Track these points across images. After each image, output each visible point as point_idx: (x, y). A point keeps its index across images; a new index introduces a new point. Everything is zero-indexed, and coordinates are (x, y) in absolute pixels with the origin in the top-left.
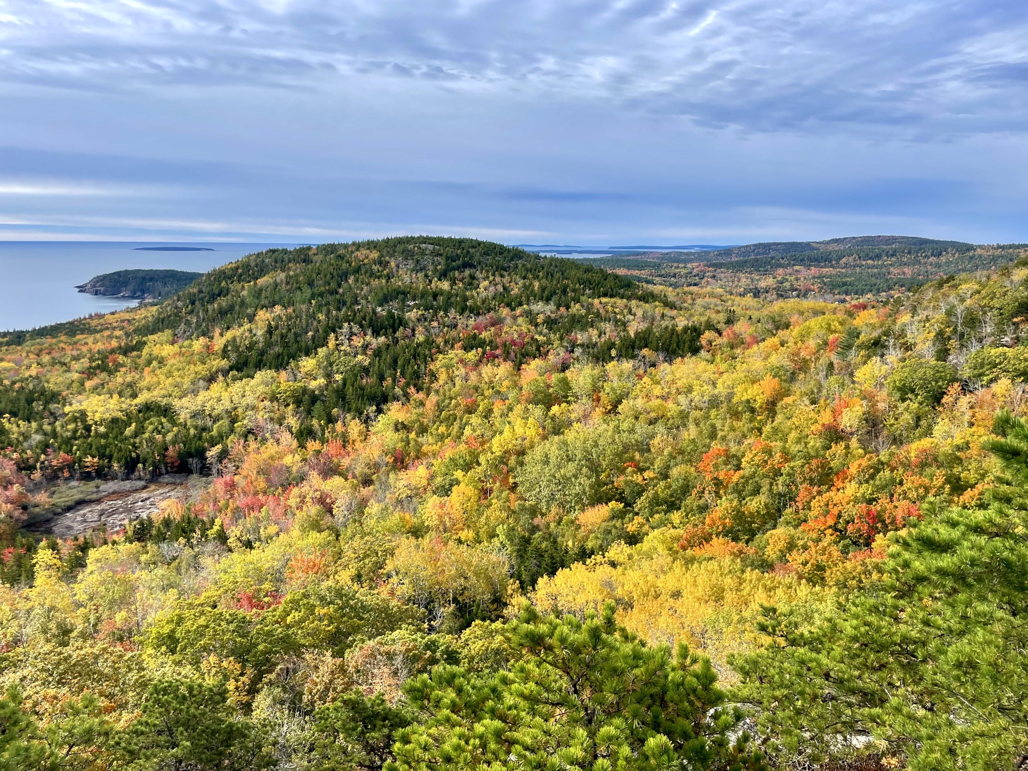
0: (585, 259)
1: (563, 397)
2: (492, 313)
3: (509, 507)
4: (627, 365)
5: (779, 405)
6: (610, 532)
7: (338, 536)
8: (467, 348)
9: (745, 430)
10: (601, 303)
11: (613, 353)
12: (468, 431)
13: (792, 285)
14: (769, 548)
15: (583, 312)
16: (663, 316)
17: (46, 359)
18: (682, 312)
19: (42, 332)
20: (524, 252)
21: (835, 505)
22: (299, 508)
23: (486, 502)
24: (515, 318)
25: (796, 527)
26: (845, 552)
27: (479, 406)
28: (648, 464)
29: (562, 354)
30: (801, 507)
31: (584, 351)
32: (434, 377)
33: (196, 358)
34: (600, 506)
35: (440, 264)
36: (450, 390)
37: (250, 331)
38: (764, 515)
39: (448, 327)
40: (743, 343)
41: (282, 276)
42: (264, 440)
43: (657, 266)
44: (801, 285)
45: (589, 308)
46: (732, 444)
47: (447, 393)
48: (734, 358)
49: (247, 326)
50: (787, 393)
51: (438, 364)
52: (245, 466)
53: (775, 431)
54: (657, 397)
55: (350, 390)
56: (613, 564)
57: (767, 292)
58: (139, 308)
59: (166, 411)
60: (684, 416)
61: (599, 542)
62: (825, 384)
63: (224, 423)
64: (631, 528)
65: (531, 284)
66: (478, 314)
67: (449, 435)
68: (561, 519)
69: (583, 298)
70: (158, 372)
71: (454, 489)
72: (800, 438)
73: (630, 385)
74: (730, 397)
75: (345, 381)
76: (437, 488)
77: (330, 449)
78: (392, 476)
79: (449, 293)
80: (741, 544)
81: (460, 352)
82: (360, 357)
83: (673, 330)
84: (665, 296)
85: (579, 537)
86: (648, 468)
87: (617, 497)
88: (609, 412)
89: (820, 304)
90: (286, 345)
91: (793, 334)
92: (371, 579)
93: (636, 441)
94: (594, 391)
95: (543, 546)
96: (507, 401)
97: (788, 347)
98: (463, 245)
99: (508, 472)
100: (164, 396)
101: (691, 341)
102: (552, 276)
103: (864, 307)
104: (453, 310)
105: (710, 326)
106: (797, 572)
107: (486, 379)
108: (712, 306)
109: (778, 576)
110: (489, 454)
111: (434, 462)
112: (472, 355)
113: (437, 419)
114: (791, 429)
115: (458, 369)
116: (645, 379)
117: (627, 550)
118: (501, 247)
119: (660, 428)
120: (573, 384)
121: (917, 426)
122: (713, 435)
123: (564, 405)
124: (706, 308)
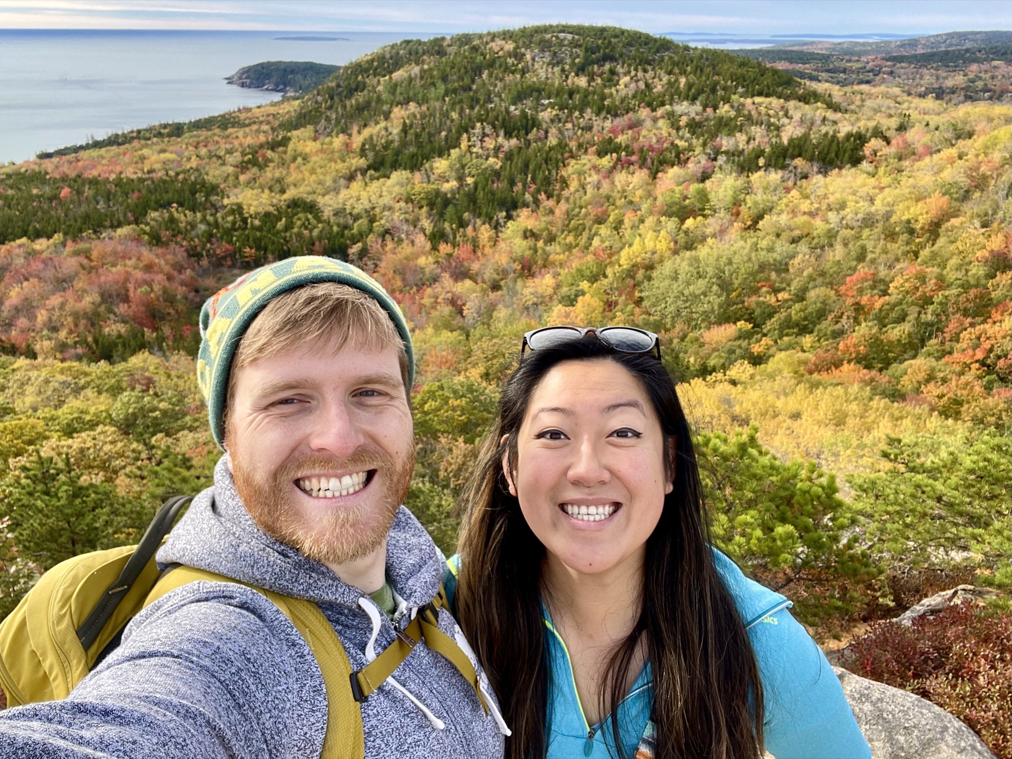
0: (741, 50)
1: (700, 210)
2: (631, 114)
3: (633, 320)
4: (775, 176)
5: (944, 227)
6: (734, 352)
7: (468, 336)
8: (600, 154)
9: (900, 252)
10: (754, 103)
11: (761, 161)
12: (596, 242)
13: (986, 85)
14: (906, 378)
15: (733, 114)
16: (824, 119)
17: (203, 151)
18: (847, 116)
19: (198, 125)
20: (671, 43)
21: (988, 338)
22: (434, 308)
23: (610, 314)
24: (655, 120)
25: (938, 359)
26: (988, 388)
27: (609, 216)
28: (784, 285)
29: (703, 162)
30: (947, 339)
31: (728, 160)
32: (565, 183)
33: (336, 155)
34: (727, 325)
35: (578, 56)
36: (580, 198)
37: (386, 129)
38: (905, 344)
39: (583, 129)
40: (914, 154)
41: (416, 70)
42: (400, 241)
43: (825, 58)
44: (997, 84)
45: (739, 109)
46: (881, 268)
47: (578, 202)
48: (900, 171)
49: (383, 124)
50: (956, 214)
51: (570, 169)
52: (383, 265)
53: (934, 256)
54: (805, 213)
55: (480, 194)
56: (734, 383)
57: (953, 93)
58: (282, 102)
59: (311, 208)
60: (831, 235)
61: (722, 361)
62: (1003, 205)
63: (363, 222)
64: (756, 349)
65: (677, 80)
66: (616, 115)
67: (577, 245)
68: (685, 336)
69: (734, 97)
70: (303, 168)
71: (580, 299)
72: (961, 265)
73: (775, 198)
74: (888, 216)
75: (476, 184)
76: (563, 298)
77: (462, 252)
78: (520, 283)
79: (586, 90)
80: (874, 373)
81: (594, 159)
82: (492, 160)
83: (834, 137)
84: (830, 95)
85: (701, 354)
86: (784, 289)
87: (746, 317)
88: (749, 228)
90: (420, 146)
91: (976, 145)
92: (499, 378)
93: (775, 260)
94: (735, 204)
96: (639, 212)
97: (967, 160)
98: (605, 33)
99: (634, 286)
100: (309, 193)
101: (852, 150)
102: (702, 71)
104: (589, 110)
105: (877, 133)
106: (930, 404)
107: (619, 188)
108: (883, 109)
109: (908, 407)
110: (617, 267)
111: (562, 272)
112: (606, 162)
113: (566, 228)
114: (953, 254)
115: (590, 176)
116: (794, 193)
117: (749, 369)
118: (647, 37)
119: (803, 247)
120: (712, 196)
122: (861, 257)
123: (699, 218)
124: (877, 111)
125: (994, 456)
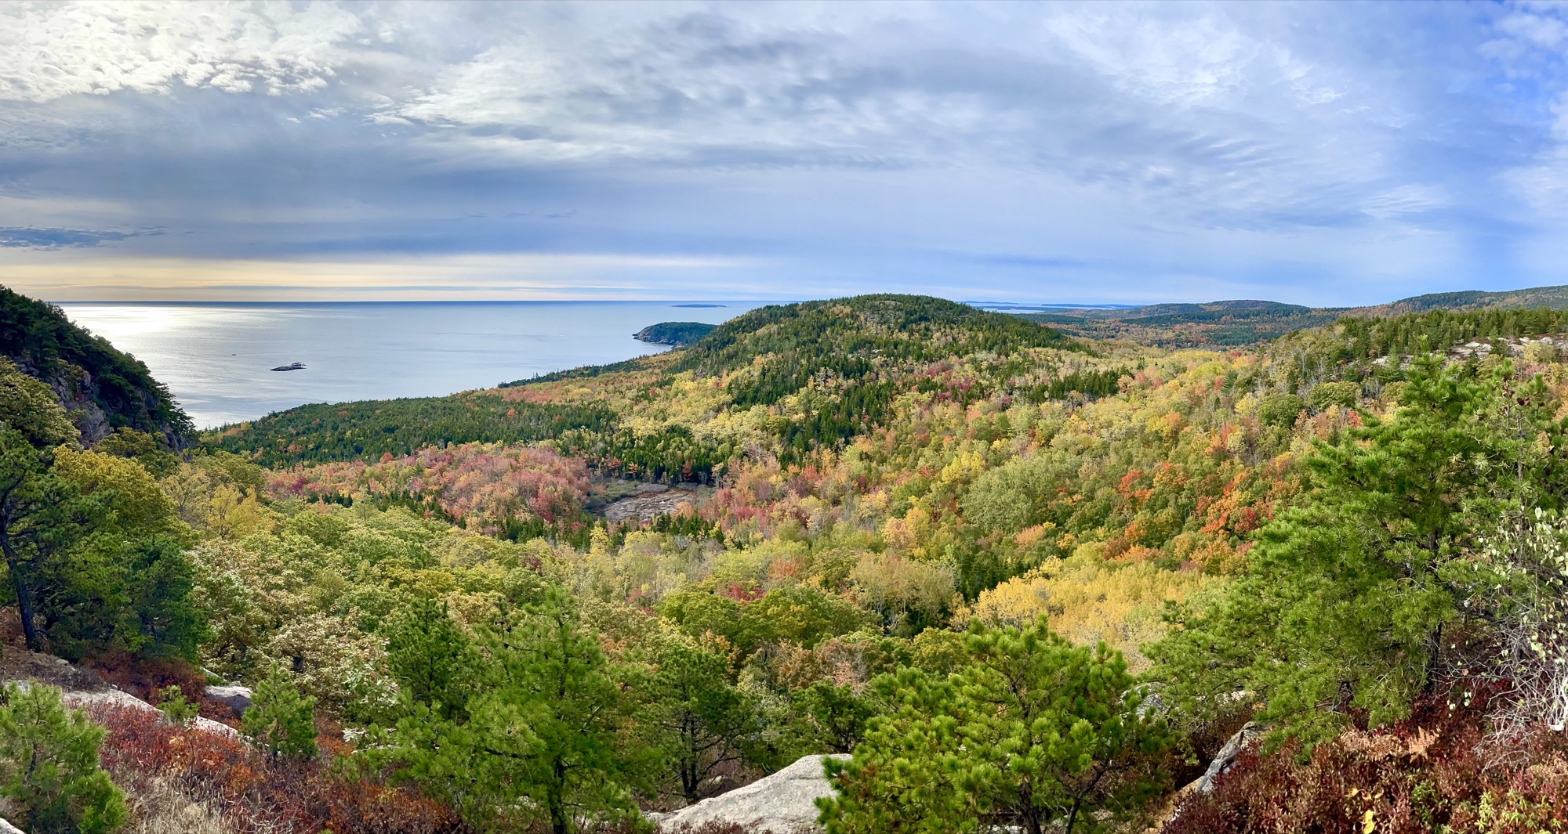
0: (1022, 314)
1: (1004, 433)
2: (943, 360)
3: (956, 529)
4: (1058, 405)
5: (1181, 433)
6: (1044, 549)
7: (810, 546)
8: (921, 391)
9: (1155, 454)
10: (1035, 352)
11: (1046, 394)
12: (921, 462)
13: (1187, 337)
14: (1176, 550)
15: (1020, 359)
16: (1087, 362)
17: (611, 388)
18: (1102, 360)
19: (610, 368)
20: (970, 308)
21: (1225, 510)
22: (781, 520)
23: (936, 524)
24: (962, 365)
25: (1196, 531)
26: (1233, 547)
27: (931, 440)
28: (1076, 489)
29: (1002, 396)
30: (1199, 514)
31: (1021, 395)
32: (893, 414)
33: (709, 392)
34: (1035, 526)
35: (900, 317)
36: (906, 426)
37: (749, 372)
38: (1172, 523)
39: (906, 371)
40: (1151, 384)
41: (774, 328)
42: (756, 461)
43: (1082, 321)
44: (1194, 337)
45: (1025, 356)
46: (1145, 468)
47: (904, 429)
48: (1145, 396)
49: (747, 369)
50: (1187, 424)
51: (897, 403)
52: (740, 481)
53: (1178, 455)
54: (1084, 431)
55: (824, 424)
56: (1047, 576)
57: (1169, 343)
58: (672, 352)
59: (685, 433)
60: (1106, 446)
61: (1035, 558)
62: (1214, 415)
63: (726, 446)
64: (1062, 544)
65: (976, 335)
66: (931, 361)
67: (905, 465)
68: (1001, 539)
69: (1020, 348)
70: (682, 402)
71: (909, 511)
72: (1197, 459)
73: (1060, 421)
74: (1143, 429)
75: (820, 415)
76: (894, 511)
77: (807, 472)
78: (856, 498)
79: (908, 342)
80: (1154, 550)
81: (916, 394)
82: (833, 396)
83: (1096, 375)
84: (1088, 346)
85: (1017, 554)
86: (1077, 492)
87: (1050, 518)
88: (1043, 445)
89: (1208, 353)
90: (775, 385)
91: (1189, 377)
92: (837, 586)
93: (1067, 469)
94: (1030, 427)
95: (985, 563)
96: (955, 437)
97: (1185, 387)
98: (920, 301)
99: (955, 498)
100: (684, 422)
101: (1110, 384)
102: (994, 328)
103: (1240, 355)
104: (911, 358)
105: (1125, 371)
106: (1198, 567)
107: (937, 417)
108: (1126, 355)
109: (1184, 573)
110: (939, 482)
111: (893, 488)
112: (926, 397)
113: (896, 451)
114: (1190, 452)
115: (913, 408)
116: (1073, 416)
117: (1059, 563)
118: (951, 303)
119: (1086, 458)
120: (1011, 422)
121: (1280, 443)
122: (1129, 462)
123: (1004, 440)
124: (1122, 356)
125: (1243, 598)
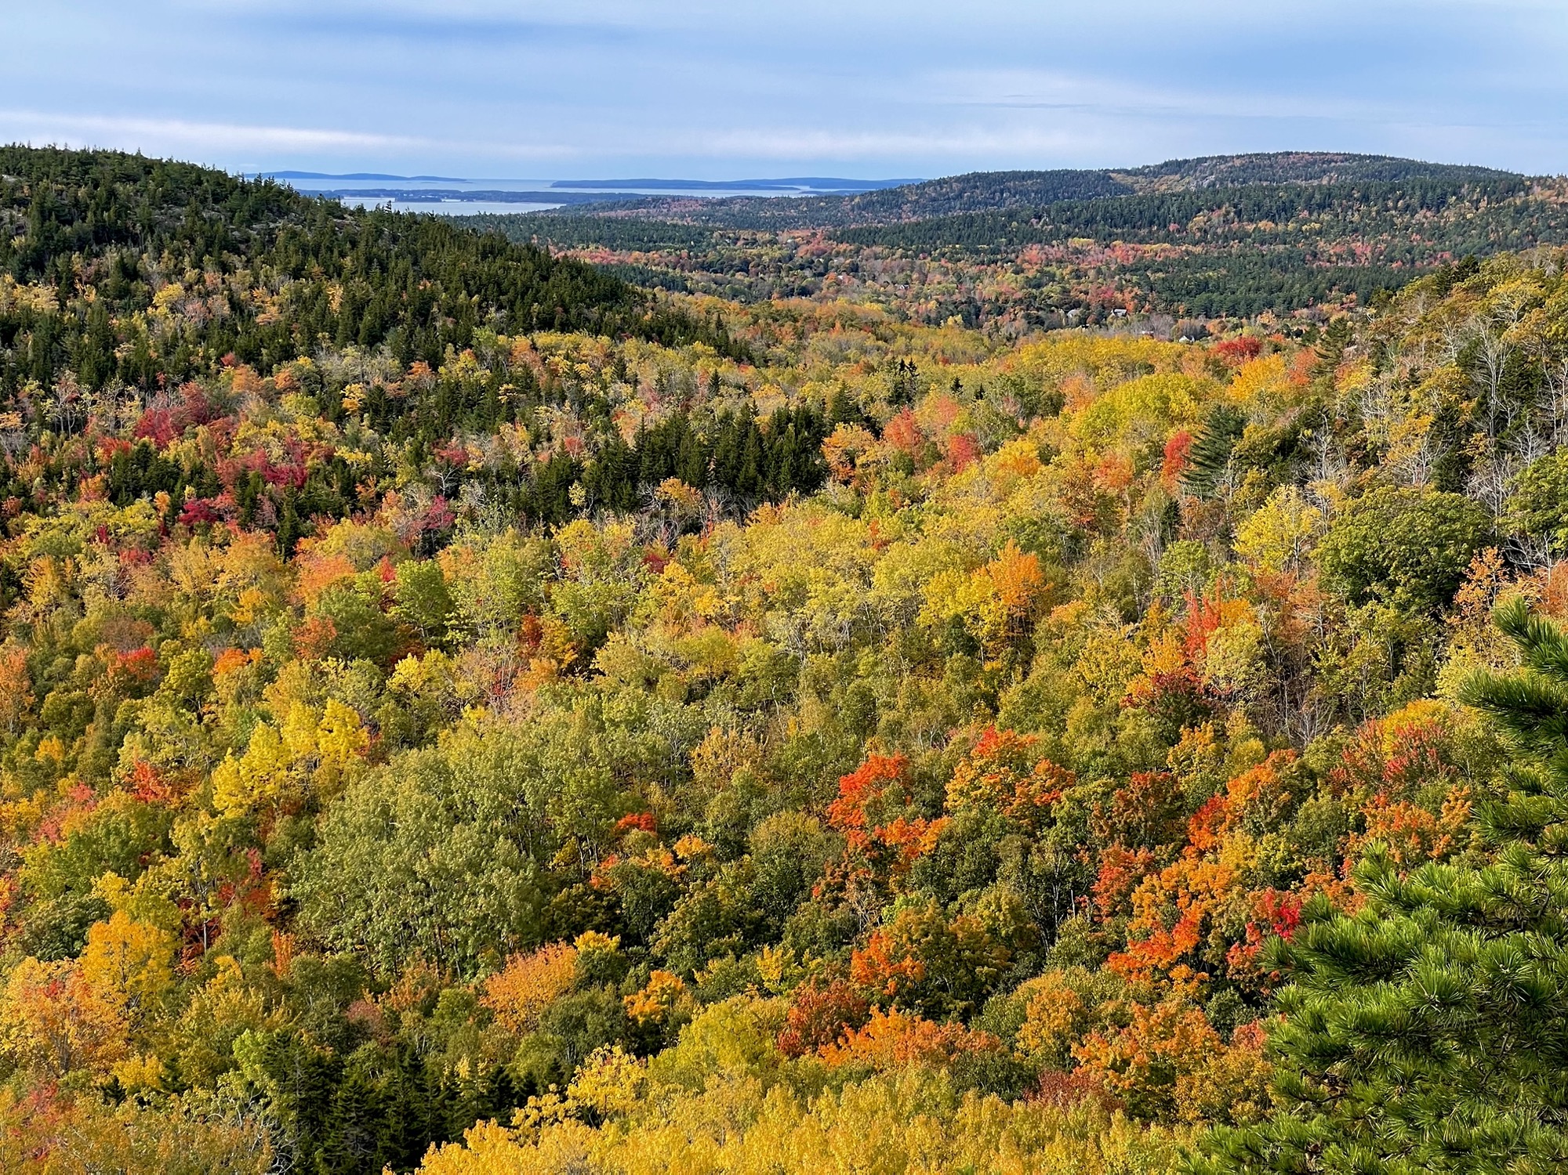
0: (482, 218)
1: (431, 631)
2: (196, 384)
3: (270, 974)
4: (618, 530)
5: (1041, 627)
6: (580, 1023)
8: (118, 495)
9: (952, 701)
10: (534, 347)
11: (577, 494)
12: (131, 750)
13: (1065, 291)
14: (1026, 1029)
16: (716, 382)
18: (769, 373)
20: (290, 195)
21: (1194, 896)
23: (198, 964)
24: (271, 397)
25: (1093, 965)
26: (1223, 1026)
27: (165, 670)
28: (687, 817)
29: (423, 502)
30: (1105, 910)
31: (488, 494)
32: (12, 585)
34: (550, 949)
35: (20, 230)
36: (68, 625)
38: (1009, 938)
39: (55, 428)
40: (939, 457)
43: (694, 238)
44: (1090, 290)
45: (499, 363)
46: (917, 745)
47: (61, 637)
48: (918, 500)
50: (1062, 593)
51: (25, 546)
53: (1033, 700)
54: (708, 620)
56: (592, 1117)
57: (1001, 312)
60: (784, 671)
61: (552, 1055)
62: (1158, 563)
64: (642, 1006)
65: (318, 293)
66: (153, 387)
67: (70, 766)
68: (433, 999)
69: (481, 334)
71: (93, 932)
72: (1098, 718)
73: (627, 587)
74: (909, 610)
76: (38, 935)
79: (54, 321)
80: (950, 1027)
81: (101, 510)
83: (746, 424)
84: (719, 325)
85: (488, 1045)
86: (688, 828)
87: (600, 917)
88: (571, 670)
89: (1141, 344)
91: (1072, 427)
93: (652, 750)
94: (523, 609)
95: (382, 1082)
96: (255, 653)
97: (1059, 465)
98: (95, 173)
99: (266, 868)
101: (796, 455)
102: (384, 269)
103: (1255, 350)
104: (69, 376)
105: (848, 411)
106: (1099, 1091)
107: (187, 587)
108: (852, 353)
109: (1049, 1110)
110: (203, 816)
111: (27, 852)
112: (139, 515)
113: (30, 718)
114: (1074, 693)
115: (92, 558)
116: (672, 569)
117: (631, 1069)
118: (220, 178)
119: (718, 710)
120: (458, 592)
121: (1397, 668)
122: (865, 723)
123: (433, 655)
124: (837, 357)
